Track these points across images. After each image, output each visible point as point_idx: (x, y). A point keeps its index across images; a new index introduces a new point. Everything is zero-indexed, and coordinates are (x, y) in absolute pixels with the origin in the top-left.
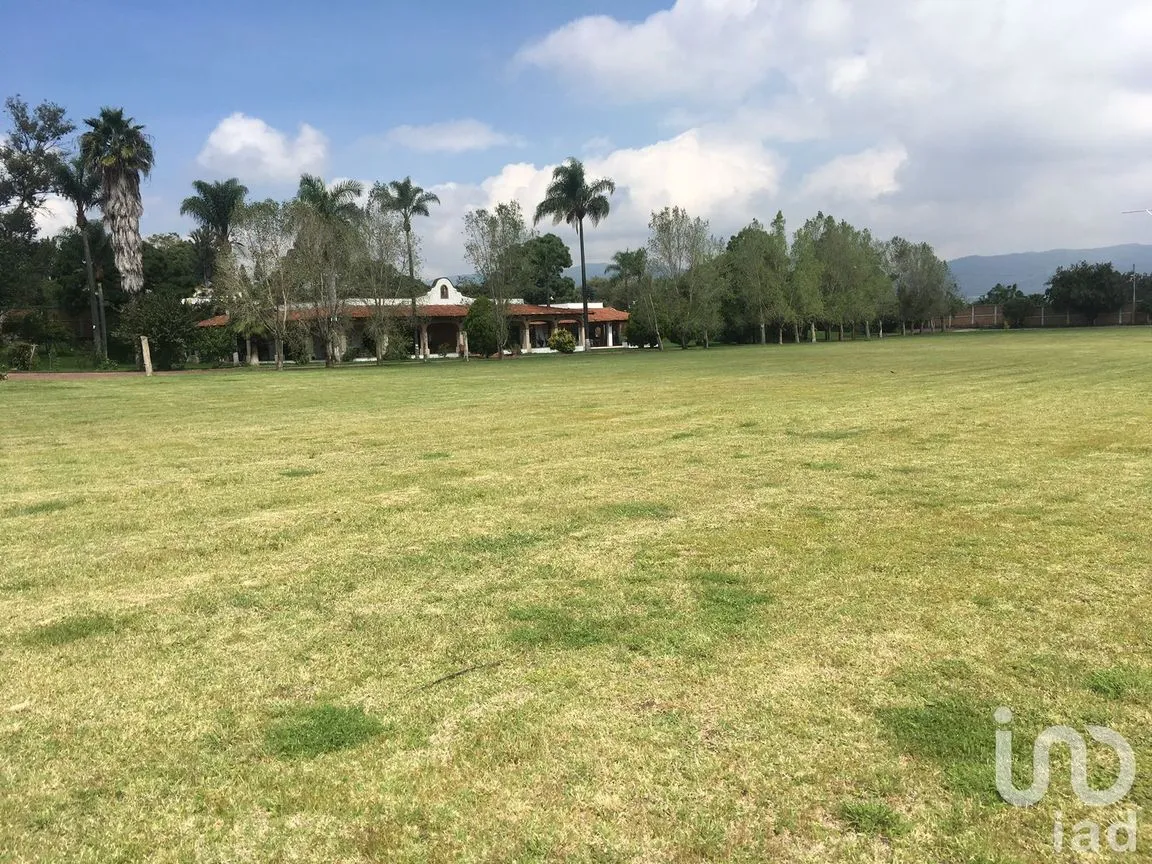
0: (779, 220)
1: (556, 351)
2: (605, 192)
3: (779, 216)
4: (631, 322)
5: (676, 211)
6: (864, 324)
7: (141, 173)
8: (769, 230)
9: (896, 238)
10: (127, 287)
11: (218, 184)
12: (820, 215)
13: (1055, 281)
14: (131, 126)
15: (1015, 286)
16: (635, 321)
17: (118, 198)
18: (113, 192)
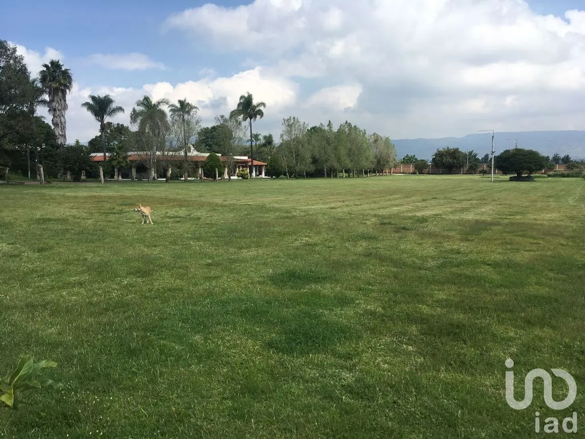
0: (330, 124)
1: (240, 178)
2: (262, 108)
3: (330, 122)
4: (269, 166)
5: (294, 118)
6: (362, 171)
7: (67, 91)
8: (326, 128)
9: (375, 133)
10: (59, 143)
11: (99, 97)
12: (347, 122)
13: (436, 155)
14: (63, 69)
15: (414, 156)
16: (271, 166)
17: (58, 101)
18: (55, 98)
